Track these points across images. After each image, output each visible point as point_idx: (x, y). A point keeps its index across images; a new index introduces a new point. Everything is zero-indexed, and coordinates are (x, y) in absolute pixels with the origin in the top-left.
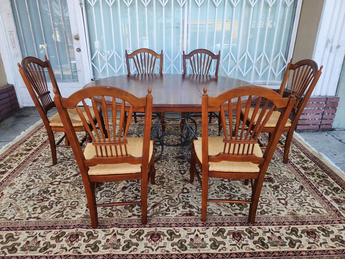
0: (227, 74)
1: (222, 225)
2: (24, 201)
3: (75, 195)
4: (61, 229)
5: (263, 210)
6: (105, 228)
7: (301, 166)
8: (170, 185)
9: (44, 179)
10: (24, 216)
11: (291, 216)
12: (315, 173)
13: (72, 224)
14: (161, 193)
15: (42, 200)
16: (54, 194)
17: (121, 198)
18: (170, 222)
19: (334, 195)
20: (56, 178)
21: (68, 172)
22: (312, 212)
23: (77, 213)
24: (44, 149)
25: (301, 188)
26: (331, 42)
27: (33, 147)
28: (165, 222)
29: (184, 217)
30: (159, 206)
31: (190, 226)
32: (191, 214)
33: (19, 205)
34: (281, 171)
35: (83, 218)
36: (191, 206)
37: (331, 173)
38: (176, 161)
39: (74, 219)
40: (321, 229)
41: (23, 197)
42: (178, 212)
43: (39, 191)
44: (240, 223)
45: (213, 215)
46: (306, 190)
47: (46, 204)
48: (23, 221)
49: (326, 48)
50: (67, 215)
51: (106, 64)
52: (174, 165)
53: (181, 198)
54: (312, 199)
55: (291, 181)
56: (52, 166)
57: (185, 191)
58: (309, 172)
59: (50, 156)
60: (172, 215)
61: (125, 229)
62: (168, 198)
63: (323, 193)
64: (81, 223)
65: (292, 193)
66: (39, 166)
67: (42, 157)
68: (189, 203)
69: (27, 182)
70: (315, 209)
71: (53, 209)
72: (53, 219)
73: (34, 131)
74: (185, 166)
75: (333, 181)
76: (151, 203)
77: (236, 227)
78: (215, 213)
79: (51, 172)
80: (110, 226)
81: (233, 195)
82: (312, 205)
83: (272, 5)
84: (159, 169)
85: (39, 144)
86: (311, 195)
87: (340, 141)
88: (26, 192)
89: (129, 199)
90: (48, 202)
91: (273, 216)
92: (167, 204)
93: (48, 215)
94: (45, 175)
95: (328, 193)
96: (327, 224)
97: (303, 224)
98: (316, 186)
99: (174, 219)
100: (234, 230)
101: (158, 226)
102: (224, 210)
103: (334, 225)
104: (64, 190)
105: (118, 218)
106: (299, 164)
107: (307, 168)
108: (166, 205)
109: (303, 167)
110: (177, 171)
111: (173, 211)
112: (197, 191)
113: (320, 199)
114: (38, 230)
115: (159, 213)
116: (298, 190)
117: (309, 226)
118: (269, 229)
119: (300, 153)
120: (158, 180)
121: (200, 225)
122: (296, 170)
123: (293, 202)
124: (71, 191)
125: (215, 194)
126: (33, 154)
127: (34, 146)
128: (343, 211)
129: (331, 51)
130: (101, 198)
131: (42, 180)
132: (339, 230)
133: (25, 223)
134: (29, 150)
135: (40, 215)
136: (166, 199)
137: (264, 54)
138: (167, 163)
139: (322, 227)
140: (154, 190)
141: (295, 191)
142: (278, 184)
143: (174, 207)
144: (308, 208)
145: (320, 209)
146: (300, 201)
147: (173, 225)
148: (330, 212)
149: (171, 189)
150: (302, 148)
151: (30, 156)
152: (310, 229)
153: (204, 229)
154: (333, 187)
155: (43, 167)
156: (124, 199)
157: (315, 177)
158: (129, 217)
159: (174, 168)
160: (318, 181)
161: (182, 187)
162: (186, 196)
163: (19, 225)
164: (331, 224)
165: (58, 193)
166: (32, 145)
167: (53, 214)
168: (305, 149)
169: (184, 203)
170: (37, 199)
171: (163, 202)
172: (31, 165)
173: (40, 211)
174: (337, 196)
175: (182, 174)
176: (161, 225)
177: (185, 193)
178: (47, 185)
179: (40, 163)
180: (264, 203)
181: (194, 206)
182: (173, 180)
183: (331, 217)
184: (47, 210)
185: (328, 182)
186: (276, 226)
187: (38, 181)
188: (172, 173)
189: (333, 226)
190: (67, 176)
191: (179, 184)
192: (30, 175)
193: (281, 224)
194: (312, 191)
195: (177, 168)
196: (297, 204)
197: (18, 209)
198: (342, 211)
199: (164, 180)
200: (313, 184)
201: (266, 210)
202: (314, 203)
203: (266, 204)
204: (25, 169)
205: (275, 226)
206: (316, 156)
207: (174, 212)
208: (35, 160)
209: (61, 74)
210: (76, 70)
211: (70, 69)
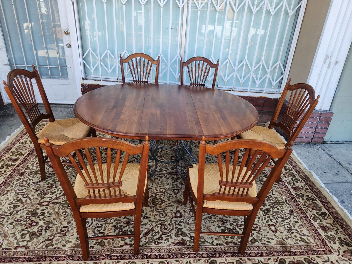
0: (225, 80)
1: (213, 256)
2: (11, 226)
3: (65, 218)
4: (51, 260)
5: (254, 238)
6: (97, 260)
7: (292, 186)
8: (163, 207)
9: (32, 198)
10: (12, 245)
11: (280, 245)
12: (305, 195)
13: (62, 255)
14: (153, 217)
15: (31, 224)
16: (43, 217)
17: (113, 223)
18: (163, 252)
19: (321, 221)
20: (45, 197)
21: (58, 190)
22: (300, 241)
23: (68, 242)
24: (32, 160)
25: (290, 213)
26: (329, 58)
27: (19, 157)
28: (158, 252)
29: (177, 247)
30: (151, 234)
31: (182, 257)
32: (183, 243)
33: (6, 230)
34: (272, 192)
35: (74, 247)
36: (184, 234)
37: (319, 195)
38: (169, 177)
39: (64, 248)
40: (307, 260)
41: (11, 221)
42: (171, 240)
43: (27, 214)
44: (231, 253)
45: (205, 244)
46: (295, 215)
47: (35, 229)
48: (11, 251)
49: (325, 63)
50: (57, 244)
51: (99, 63)
52: (167, 183)
53: (174, 223)
54: (300, 225)
55: (282, 203)
56: (40, 181)
57: (178, 215)
58: (299, 193)
59: (38, 169)
60: (164, 244)
61: (117, 261)
62: (160, 224)
63: (311, 218)
64: (71, 254)
65: (282, 218)
66: (26, 181)
67: (29, 170)
68: (182, 230)
69: (14, 202)
70: (303, 237)
71: (42, 237)
72: (42, 248)
73: (21, 135)
74: (178, 185)
75: (321, 205)
76: (143, 229)
77: (227, 258)
78: (208, 242)
79: (39, 189)
80: (101, 258)
81: (226, 220)
82: (300, 233)
83: (274, 13)
84: (153, 188)
85: (26, 152)
86: (299, 221)
87: (331, 156)
88: (14, 215)
89: (121, 225)
90: (37, 227)
91: (262, 246)
92: (160, 231)
93: (38, 243)
94: (32, 193)
95: (316, 218)
96: (313, 254)
97: (290, 255)
98: (305, 210)
99: (166, 248)
100: (224, 261)
101: (150, 258)
102: (216, 238)
103: (319, 255)
104: (53, 212)
105: (110, 247)
106: (290, 184)
107: (298, 189)
108: (158, 232)
109: (293, 188)
110: (171, 190)
111: (165, 240)
112: (190, 215)
113: (308, 226)
114: (27, 261)
115: (151, 242)
116: (288, 215)
117: (296, 257)
118: (259, 260)
119: (292, 170)
120: (151, 202)
121: (192, 256)
122: (287, 190)
123: (282, 228)
124: (61, 214)
125: (207, 218)
126: (19, 165)
127: (20, 155)
128: (329, 240)
129: (329, 67)
130: (92, 223)
131: (30, 199)
132: (323, 262)
133: (13, 253)
134: (15, 160)
135: (28, 243)
136: (158, 224)
137: (263, 62)
138: (161, 180)
139: (308, 258)
140: (146, 214)
141: (285, 215)
142: (269, 207)
143: (167, 235)
144: (296, 237)
145: (307, 237)
146: (289, 228)
147: (166, 256)
148: (316, 241)
149: (164, 212)
150: (294, 164)
151: (17, 168)
152: (297, 260)
153: (195, 261)
154: (321, 212)
155: (31, 183)
156: (116, 224)
157: (304, 199)
158: (122, 246)
159: (168, 187)
160: (307, 204)
161: (175, 210)
162: (179, 221)
163: (6, 256)
164: (316, 254)
165: (47, 216)
166: (19, 154)
167: (43, 242)
168: (297, 165)
169: (176, 230)
170: (25, 223)
171: (156, 229)
172: (18, 180)
173: (29, 239)
174: (324, 223)
175: (175, 194)
176: (153, 256)
177: (178, 217)
178: (35, 205)
179: (27, 178)
180: (255, 230)
181: (186, 234)
182: (167, 202)
183: (317, 247)
184: (36, 237)
185: (316, 205)
186: (266, 257)
187: (26, 201)
188: (165, 193)
189: (318, 257)
190: (56, 195)
191: (172, 206)
192: (17, 193)
193: (270, 254)
194: (301, 215)
195: (171, 187)
196: (286, 231)
197: (6, 236)
198: (327, 240)
199: (157, 201)
200: (302, 207)
201: (256, 238)
202: (302, 230)
203: (257, 230)
204: (12, 184)
205: (264, 257)
206: (306, 174)
207: (167, 241)
208: (22, 173)
209: (49, 70)
210: (66, 66)
211: (59, 65)
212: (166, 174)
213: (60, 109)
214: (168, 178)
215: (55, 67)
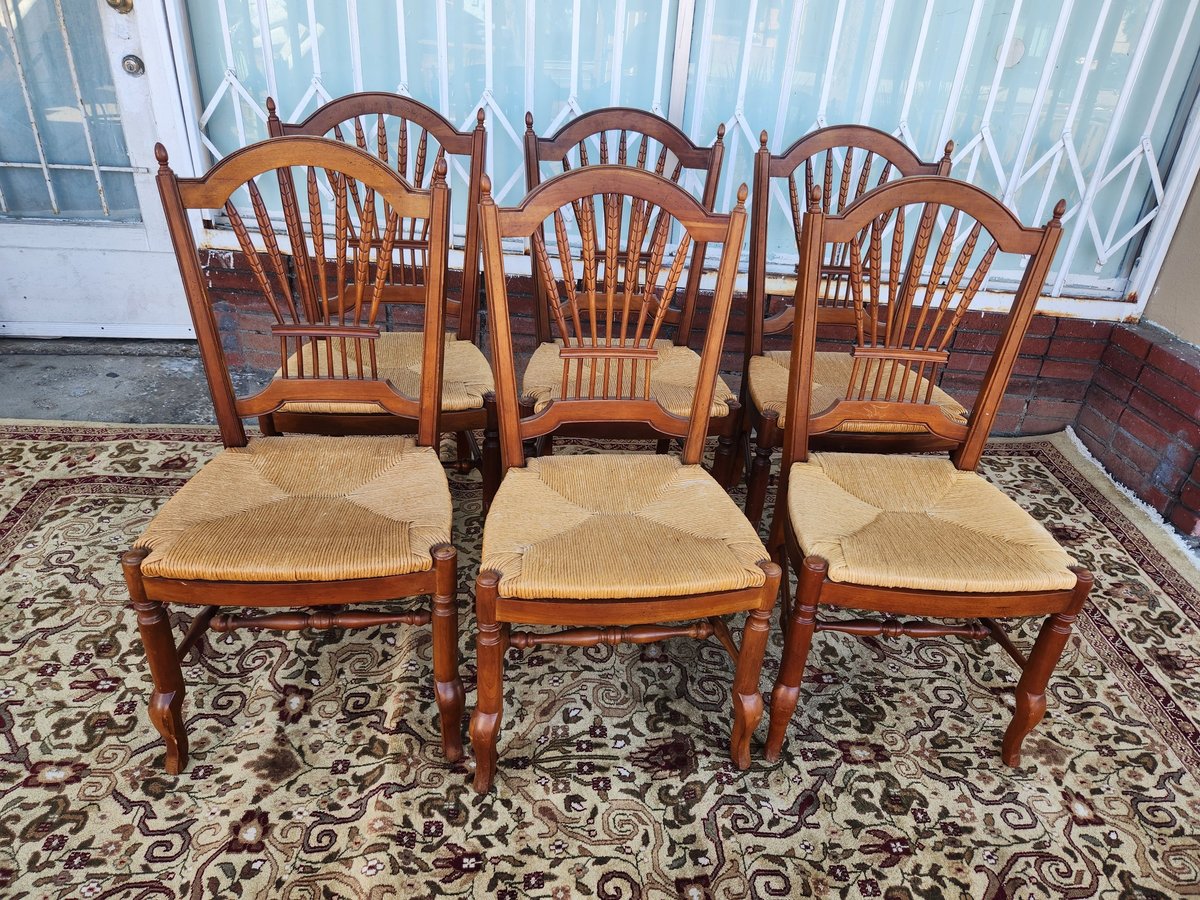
38: (647, 785)
52: (641, 829)
74: (701, 841)
137: (1064, 144)
138: (602, 807)
159: (646, 864)
195: (665, 859)
209: (49, 184)
210: (130, 166)
211: (93, 160)
212: (628, 766)
213: (108, 363)
214: (640, 795)
215: (77, 167)
